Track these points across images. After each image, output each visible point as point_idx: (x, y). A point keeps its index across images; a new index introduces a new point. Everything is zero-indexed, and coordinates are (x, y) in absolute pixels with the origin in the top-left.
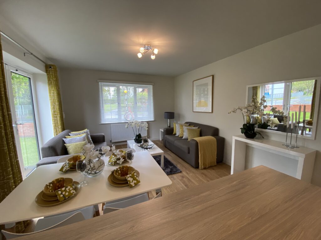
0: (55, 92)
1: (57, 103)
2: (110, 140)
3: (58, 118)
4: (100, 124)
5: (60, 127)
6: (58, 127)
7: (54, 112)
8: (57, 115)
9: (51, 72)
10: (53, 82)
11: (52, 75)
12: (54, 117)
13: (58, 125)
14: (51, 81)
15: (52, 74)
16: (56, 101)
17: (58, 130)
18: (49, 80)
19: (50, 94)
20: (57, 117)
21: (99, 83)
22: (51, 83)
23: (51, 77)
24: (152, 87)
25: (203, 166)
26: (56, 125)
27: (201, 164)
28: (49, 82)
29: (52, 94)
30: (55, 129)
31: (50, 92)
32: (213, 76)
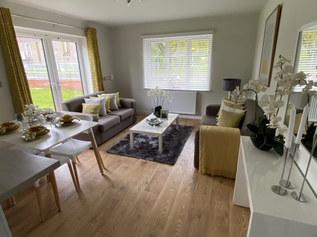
0: (93, 55)
1: (94, 66)
3: (96, 79)
4: (143, 89)
5: (97, 88)
6: (96, 88)
7: (93, 73)
8: (95, 76)
9: (88, 35)
10: (90, 45)
11: (90, 38)
12: (93, 78)
13: (96, 86)
14: (89, 44)
16: (94, 63)
17: (96, 90)
18: (88, 43)
19: (89, 57)
20: (94, 79)
21: (143, 39)
22: (89, 45)
23: (88, 40)
24: (211, 37)
25: (203, 170)
26: (94, 86)
27: (201, 165)
28: (88, 45)
29: (90, 57)
30: (94, 89)
31: (89, 55)
32: (279, 9)
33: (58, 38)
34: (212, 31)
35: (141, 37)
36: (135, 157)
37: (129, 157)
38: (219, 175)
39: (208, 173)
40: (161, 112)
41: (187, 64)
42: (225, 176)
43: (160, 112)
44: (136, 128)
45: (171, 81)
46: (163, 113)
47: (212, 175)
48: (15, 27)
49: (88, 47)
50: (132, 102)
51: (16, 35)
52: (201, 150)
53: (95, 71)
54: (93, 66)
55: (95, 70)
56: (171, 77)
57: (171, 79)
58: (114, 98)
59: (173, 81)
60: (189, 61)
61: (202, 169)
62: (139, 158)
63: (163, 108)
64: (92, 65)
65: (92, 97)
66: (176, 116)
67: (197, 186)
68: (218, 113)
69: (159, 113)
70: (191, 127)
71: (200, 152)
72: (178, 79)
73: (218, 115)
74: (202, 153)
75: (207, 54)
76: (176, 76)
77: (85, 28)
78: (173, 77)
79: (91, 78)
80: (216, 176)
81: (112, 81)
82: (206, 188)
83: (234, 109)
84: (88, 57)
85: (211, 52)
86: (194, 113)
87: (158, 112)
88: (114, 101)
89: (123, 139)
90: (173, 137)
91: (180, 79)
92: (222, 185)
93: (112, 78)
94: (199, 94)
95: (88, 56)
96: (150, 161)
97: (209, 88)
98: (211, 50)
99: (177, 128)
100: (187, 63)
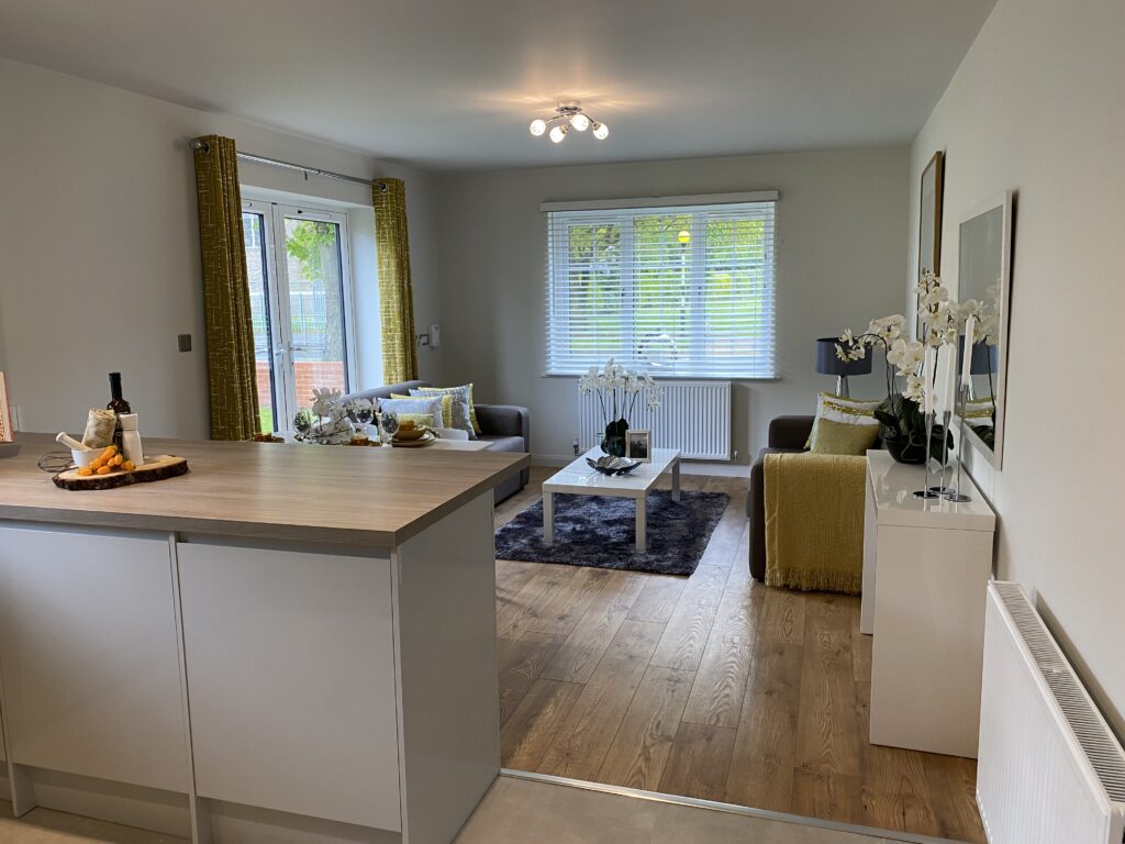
0: (393, 263)
1: (396, 297)
2: (575, 443)
3: (397, 342)
4: (544, 375)
5: (400, 369)
6: (396, 371)
7: (388, 321)
8: (395, 331)
9: (384, 202)
10: (387, 231)
11: (387, 211)
12: (386, 338)
13: (395, 362)
14: (384, 229)
15: (386, 207)
17: (394, 377)
18: (379, 226)
19: (381, 268)
20: (393, 339)
21: (550, 214)
22: (384, 233)
23: (383, 216)
24: (772, 211)
25: (778, 575)
26: (389, 363)
27: (772, 562)
28: (378, 233)
29: (385, 269)
30: (388, 373)
31: (380, 263)
32: (938, 160)
33: (300, 212)
34: (775, 194)
35: (544, 207)
36: (568, 563)
37: (548, 562)
38: (822, 586)
39: (792, 585)
40: (627, 439)
41: (694, 294)
42: (838, 589)
43: (624, 440)
44: (563, 479)
45: (641, 347)
46: (635, 439)
47: (804, 589)
48: (242, 187)
49: (380, 238)
50: (519, 414)
51: (243, 210)
52: (768, 518)
53: (396, 314)
54: (392, 298)
55: (396, 309)
56: (642, 335)
57: (643, 341)
58: (464, 401)
59: (647, 347)
60: (699, 281)
61: (773, 572)
62: (581, 565)
63: (631, 424)
64: (390, 296)
65: (398, 396)
66: (671, 454)
67: (764, 609)
68: (807, 439)
69: (622, 443)
70: (719, 495)
71: (766, 524)
72: (666, 341)
73: (807, 445)
74: (772, 524)
75: (760, 261)
76: (659, 330)
77: (374, 180)
78: (647, 335)
79: (381, 339)
80: (814, 592)
81: (432, 348)
82: (791, 611)
83: (852, 416)
84: (377, 270)
85: (772, 255)
86: (725, 456)
87: (620, 438)
88: (463, 410)
89: (510, 526)
90: (670, 519)
91: (669, 341)
92: (832, 607)
93: (435, 341)
94: (739, 392)
95: (376, 266)
96: (616, 569)
97: (771, 370)
98: (772, 248)
99: (676, 498)
100: (694, 287)
